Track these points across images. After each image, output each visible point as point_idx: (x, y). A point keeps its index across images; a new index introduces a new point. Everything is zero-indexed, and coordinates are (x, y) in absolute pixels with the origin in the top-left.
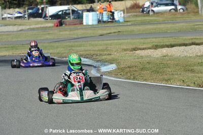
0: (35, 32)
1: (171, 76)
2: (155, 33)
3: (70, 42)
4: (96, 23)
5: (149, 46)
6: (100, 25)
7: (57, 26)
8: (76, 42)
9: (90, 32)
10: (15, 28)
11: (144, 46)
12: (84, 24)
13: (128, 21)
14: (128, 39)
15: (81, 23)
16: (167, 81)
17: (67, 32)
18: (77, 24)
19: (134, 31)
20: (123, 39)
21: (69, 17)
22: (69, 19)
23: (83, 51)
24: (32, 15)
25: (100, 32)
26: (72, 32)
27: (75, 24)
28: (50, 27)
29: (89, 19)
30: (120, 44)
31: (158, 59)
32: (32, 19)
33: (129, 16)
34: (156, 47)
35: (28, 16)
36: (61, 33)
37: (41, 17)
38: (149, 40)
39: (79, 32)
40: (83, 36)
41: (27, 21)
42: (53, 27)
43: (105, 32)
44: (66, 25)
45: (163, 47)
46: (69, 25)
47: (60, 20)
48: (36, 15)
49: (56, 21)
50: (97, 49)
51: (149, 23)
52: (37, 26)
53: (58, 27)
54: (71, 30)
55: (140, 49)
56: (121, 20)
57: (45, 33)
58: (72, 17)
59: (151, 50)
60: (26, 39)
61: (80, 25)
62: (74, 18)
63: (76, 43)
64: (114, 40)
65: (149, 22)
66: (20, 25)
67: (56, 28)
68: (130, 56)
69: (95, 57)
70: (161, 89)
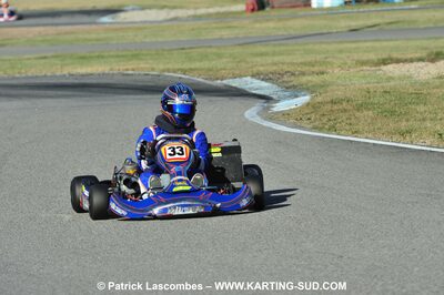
1: (417, 124)
4: (339, 3)
5: (423, 54)
6: (348, 9)
7: (253, 10)
8: (280, 45)
10: (162, 15)
12: (314, 5)
13: (412, 1)
14: (396, 40)
16: (404, 134)
17: (271, 25)
18: (299, 6)
26: (280, 24)
27: (294, 7)
28: (238, 13)
34: (436, 57)
36: (257, 25)
40: (303, 33)
42: (243, 12)
44: (272, 7)
46: (280, 7)
52: (211, 10)
53: (255, 13)
54: (280, 19)
55: (398, 61)
57: (220, 25)
61: (303, 9)
63: (277, 49)
64: (365, 41)
66: (175, 8)
67: (249, 14)
68: (364, 77)
69: (286, 78)
70: (380, 154)
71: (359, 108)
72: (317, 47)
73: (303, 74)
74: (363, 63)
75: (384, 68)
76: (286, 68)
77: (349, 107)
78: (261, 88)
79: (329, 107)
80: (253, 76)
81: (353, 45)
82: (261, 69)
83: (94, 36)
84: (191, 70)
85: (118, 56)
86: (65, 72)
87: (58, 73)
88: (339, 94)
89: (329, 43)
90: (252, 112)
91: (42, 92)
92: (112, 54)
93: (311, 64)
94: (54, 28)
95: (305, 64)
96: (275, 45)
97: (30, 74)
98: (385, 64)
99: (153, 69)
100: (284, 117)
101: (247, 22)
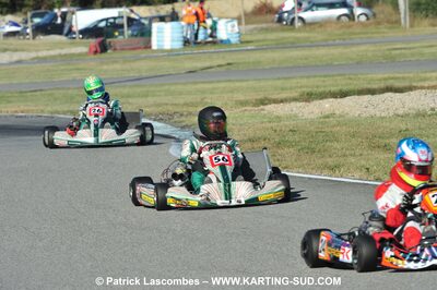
0: (47, 65)
1: (342, 159)
2: (306, 67)
3: (124, 87)
4: (178, 45)
5: (295, 94)
6: (188, 50)
7: (96, 52)
9: (166, 66)
10: (6, 58)
11: (284, 95)
12: (155, 46)
13: (248, 42)
15: (148, 46)
16: (332, 169)
17: (118, 66)
18: (140, 48)
19: (259, 62)
20: (237, 81)
21: (122, 33)
22: (121, 37)
23: (151, 106)
24: (41, 30)
25: (189, 65)
26: (127, 66)
27: (134, 49)
28: (80, 55)
29: (166, 36)
30: (232, 92)
31: (312, 122)
32: (42, 37)
33: (251, 31)
34: (309, 97)
35: (33, 31)
36: (105, 67)
37: (60, 33)
38: (293, 82)
39: (142, 66)
40: (153, 74)
41: (31, 41)
42: (87, 54)
43: (199, 65)
44: (115, 49)
45: (323, 96)
46: (123, 49)
47: (102, 39)
48: (51, 28)
49: (93, 41)
50: (182, 101)
51: (294, 45)
52: (52, 53)
53: (99, 55)
54: (125, 60)
55: (275, 101)
56: (234, 40)
57: (71, 67)
58: (127, 32)
59: (299, 104)
60: (27, 81)
61: (145, 51)
62: (132, 35)
63: (139, 90)
64: (219, 82)
65: (293, 43)
66: (16, 50)
67: (92, 56)
68: (253, 117)
69: (176, 118)
71: (278, 145)
74: (242, 104)
77: (268, 145)
79: (249, 145)
81: (208, 86)
82: (148, 110)
89: (185, 84)
90: (175, 150)
96: (130, 87)
98: (264, 104)
99: (42, 111)
101: (92, 63)
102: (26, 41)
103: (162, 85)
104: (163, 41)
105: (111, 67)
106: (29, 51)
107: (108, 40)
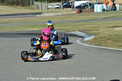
0: (63, 17)
4: (101, 11)
6: (104, 12)
7: (78, 13)
8: (86, 22)
9: (97, 17)
10: (53, 14)
12: (95, 11)
14: (118, 21)
16: (120, 47)
17: (83, 17)
18: (91, 12)
20: (115, 21)
21: (88, 8)
24: (65, 7)
25: (103, 17)
26: (86, 17)
27: (89, 12)
28: (74, 14)
29: (98, 8)
32: (65, 9)
35: (63, 8)
36: (80, 17)
37: (71, 8)
39: (90, 17)
40: (92, 19)
43: (106, 16)
44: (84, 12)
46: (86, 12)
48: (68, 6)
52: (67, 13)
54: (85, 15)
55: (118, 27)
57: (69, 17)
61: (92, 12)
62: (91, 8)
64: (109, 21)
66: (57, 12)
67: (77, 14)
68: (109, 31)
69: (87, 31)
70: (114, 52)
71: (108, 39)
72: (96, 23)
73: (92, 30)
74: (109, 27)
75: (114, 28)
76: (87, 29)
77: (105, 39)
78: (81, 34)
79: (99, 39)
80: (79, 31)
81: (106, 22)
82: (81, 29)
83: (35, 20)
84: (62, 29)
85: (42, 26)
86: (27, 30)
87: (25, 30)
88: (102, 36)
89: (100, 22)
90: (78, 41)
91: (21, 35)
92: (40, 25)
93: (95, 28)
94: (24, 18)
95: (93, 27)
96: (84, 22)
97: (17, 31)
98: (115, 27)
100: (87, 42)
101: (77, 16)
102: (61, 10)
103: (93, 22)
104: (97, 10)
105: (81, 17)
106: (60, 12)
107: (82, 10)
